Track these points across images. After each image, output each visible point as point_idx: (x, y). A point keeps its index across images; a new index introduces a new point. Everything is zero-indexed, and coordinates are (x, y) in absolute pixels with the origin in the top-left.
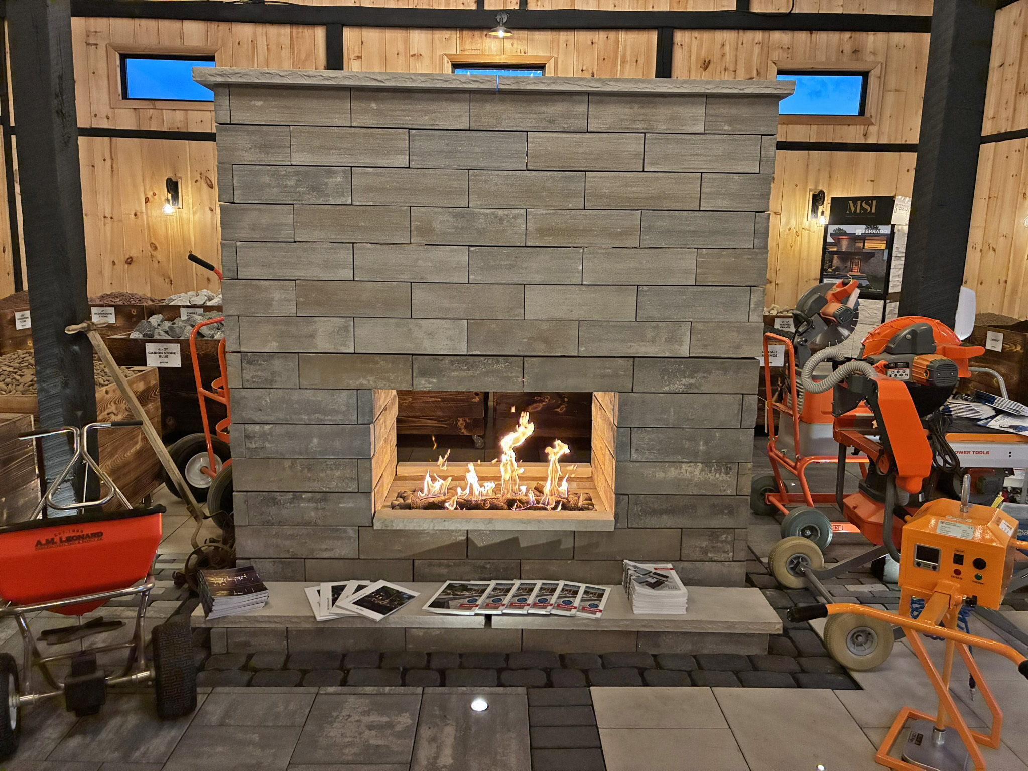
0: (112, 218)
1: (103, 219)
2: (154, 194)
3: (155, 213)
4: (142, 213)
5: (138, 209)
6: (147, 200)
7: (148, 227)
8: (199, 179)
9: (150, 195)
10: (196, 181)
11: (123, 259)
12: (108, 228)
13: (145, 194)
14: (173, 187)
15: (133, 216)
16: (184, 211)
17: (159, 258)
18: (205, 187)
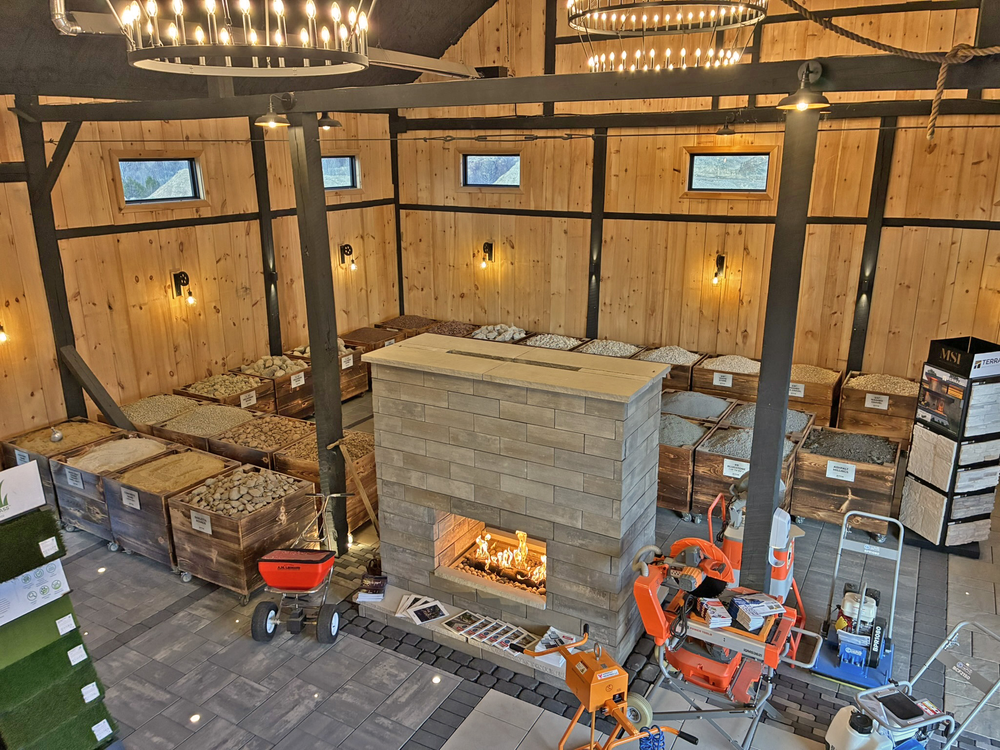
0: (453, 266)
1: (448, 266)
2: (478, 252)
3: (477, 263)
4: (471, 264)
5: (468, 261)
6: (474, 255)
7: (474, 274)
8: (506, 242)
9: (476, 252)
10: (504, 243)
11: (459, 294)
12: (451, 273)
13: (473, 252)
14: (489, 248)
15: (465, 266)
16: (496, 265)
17: (479, 295)
18: (509, 247)
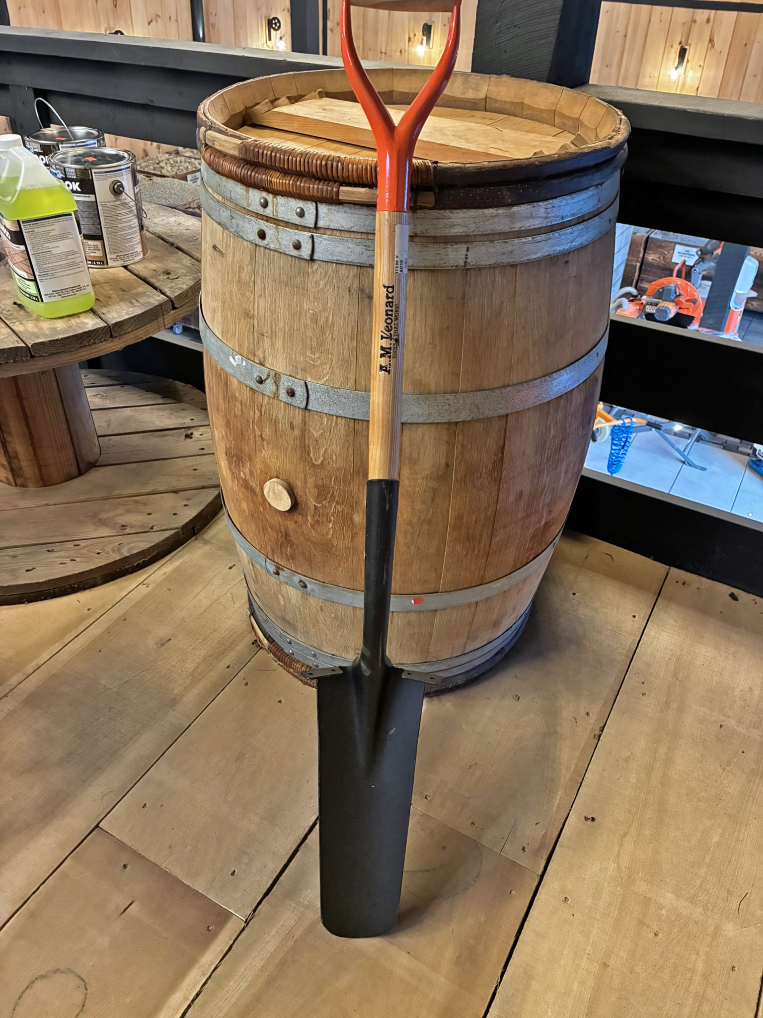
0: (385, 53)
1: (380, 53)
2: (416, 35)
3: (412, 50)
4: (405, 51)
5: (403, 47)
6: (410, 39)
8: (447, 23)
9: (412, 36)
10: (445, 25)
13: (409, 35)
14: (427, 30)
16: (433, 50)
